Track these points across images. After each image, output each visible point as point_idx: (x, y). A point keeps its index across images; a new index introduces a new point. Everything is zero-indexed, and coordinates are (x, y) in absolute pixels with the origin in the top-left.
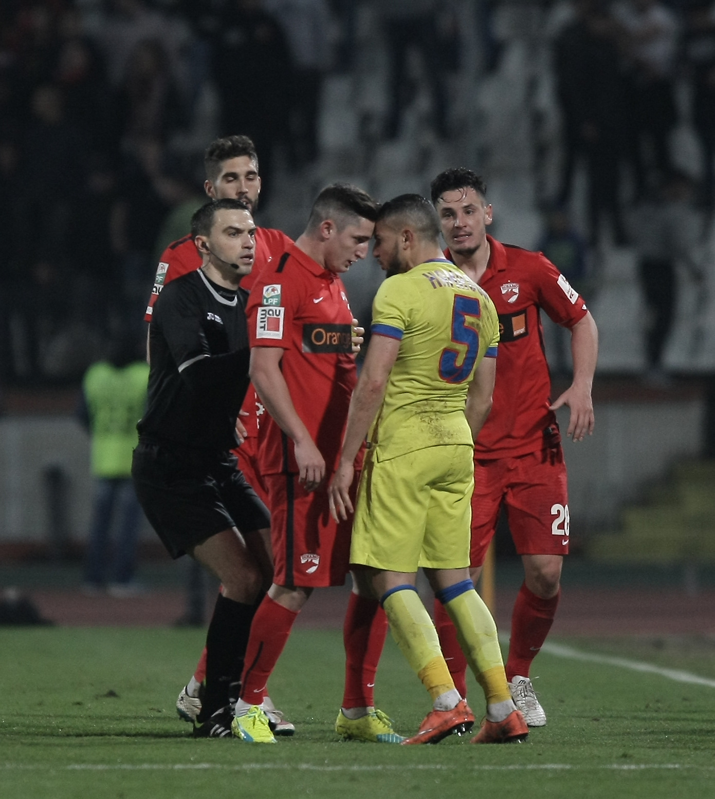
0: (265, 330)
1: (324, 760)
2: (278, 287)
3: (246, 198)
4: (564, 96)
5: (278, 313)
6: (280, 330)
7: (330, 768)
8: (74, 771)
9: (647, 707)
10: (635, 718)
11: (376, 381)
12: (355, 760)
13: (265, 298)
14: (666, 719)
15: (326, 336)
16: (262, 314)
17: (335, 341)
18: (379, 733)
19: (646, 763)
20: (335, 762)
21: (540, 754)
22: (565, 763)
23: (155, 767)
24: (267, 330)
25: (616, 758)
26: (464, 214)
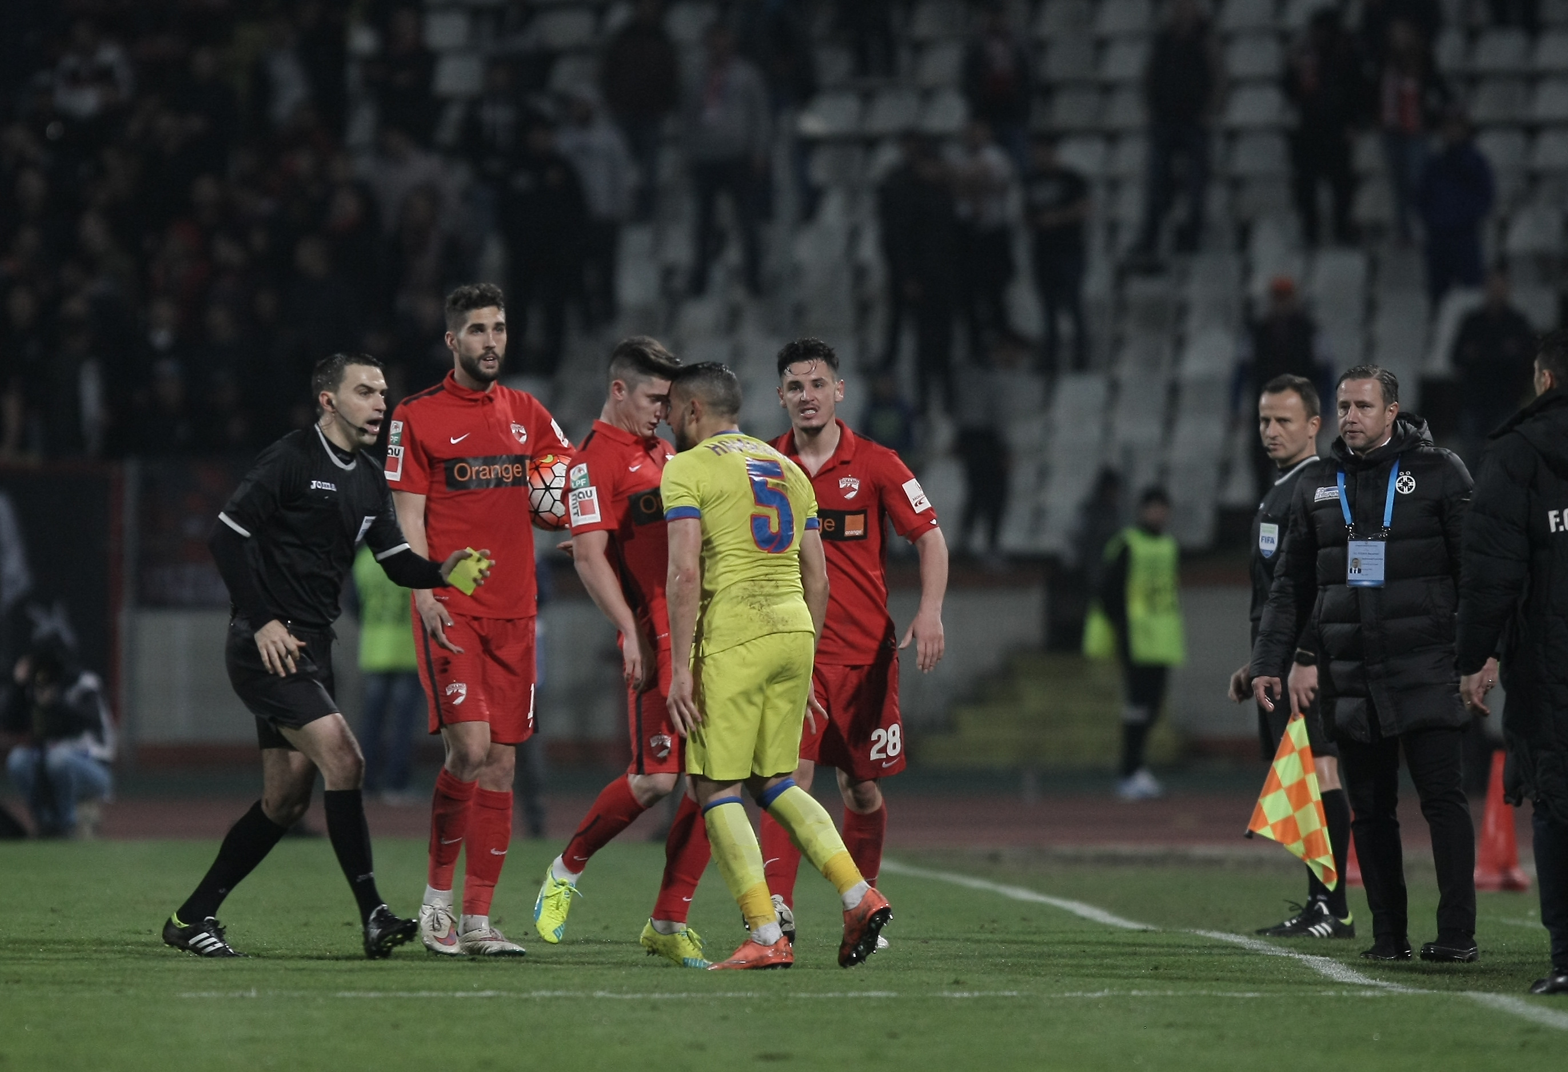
1: (621, 986)
2: (584, 466)
3: (494, 353)
4: (890, 246)
5: (589, 495)
7: (629, 996)
8: (344, 998)
9: (982, 927)
10: (968, 940)
11: (688, 570)
12: (656, 987)
14: (1003, 942)
16: (574, 500)
18: (687, 956)
19: (981, 990)
20: (635, 989)
22: (891, 990)
23: (434, 994)
24: (581, 515)
25: (947, 984)
26: (812, 388)
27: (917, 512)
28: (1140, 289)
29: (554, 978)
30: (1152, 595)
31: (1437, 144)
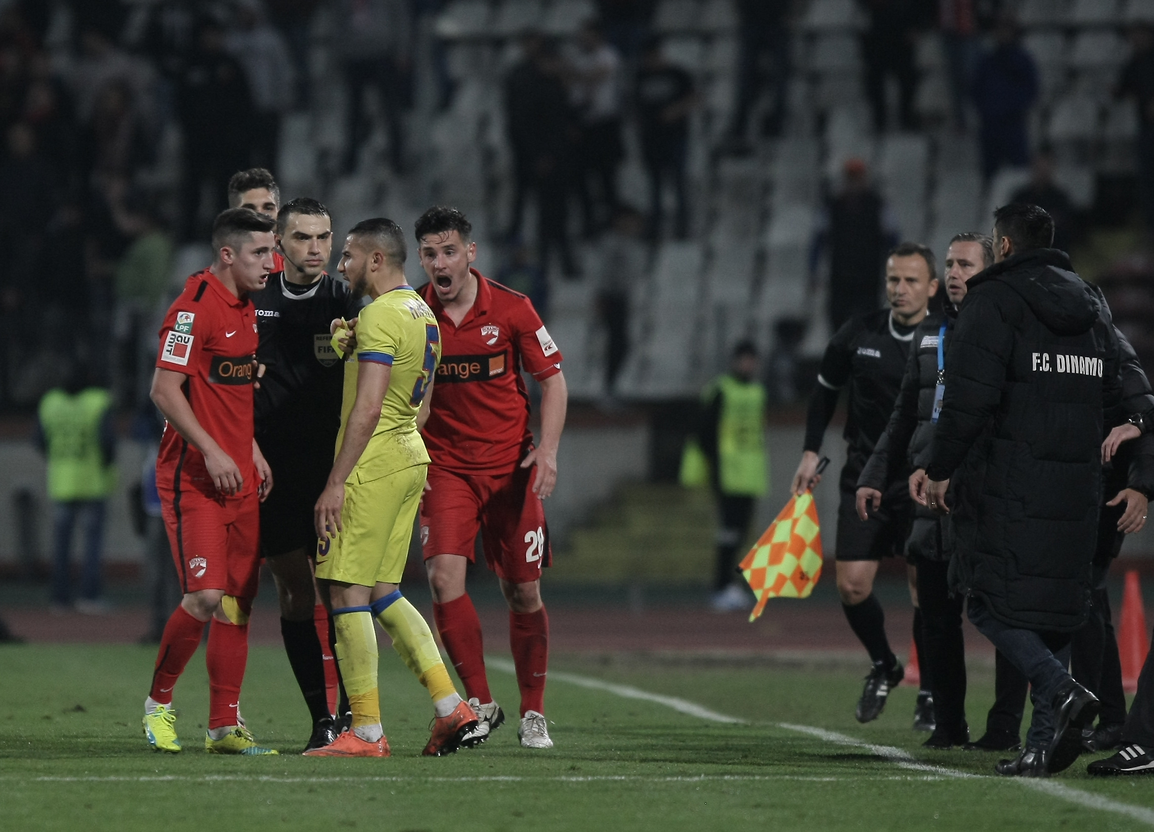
0: (170, 354)
2: (192, 315)
5: (186, 340)
6: (186, 357)
7: (290, 780)
8: (43, 782)
13: (178, 323)
15: (233, 370)
16: (171, 339)
17: (240, 374)
19: (593, 775)
20: (294, 774)
21: (492, 767)
22: (516, 775)
23: (122, 779)
24: (173, 355)
25: (565, 770)
26: (445, 255)
27: (546, 356)
28: (731, 169)
29: (224, 765)
30: (741, 434)
31: (988, 43)
